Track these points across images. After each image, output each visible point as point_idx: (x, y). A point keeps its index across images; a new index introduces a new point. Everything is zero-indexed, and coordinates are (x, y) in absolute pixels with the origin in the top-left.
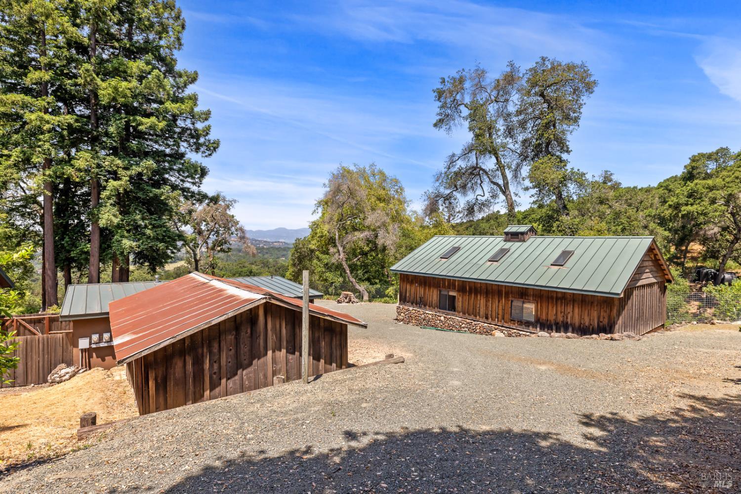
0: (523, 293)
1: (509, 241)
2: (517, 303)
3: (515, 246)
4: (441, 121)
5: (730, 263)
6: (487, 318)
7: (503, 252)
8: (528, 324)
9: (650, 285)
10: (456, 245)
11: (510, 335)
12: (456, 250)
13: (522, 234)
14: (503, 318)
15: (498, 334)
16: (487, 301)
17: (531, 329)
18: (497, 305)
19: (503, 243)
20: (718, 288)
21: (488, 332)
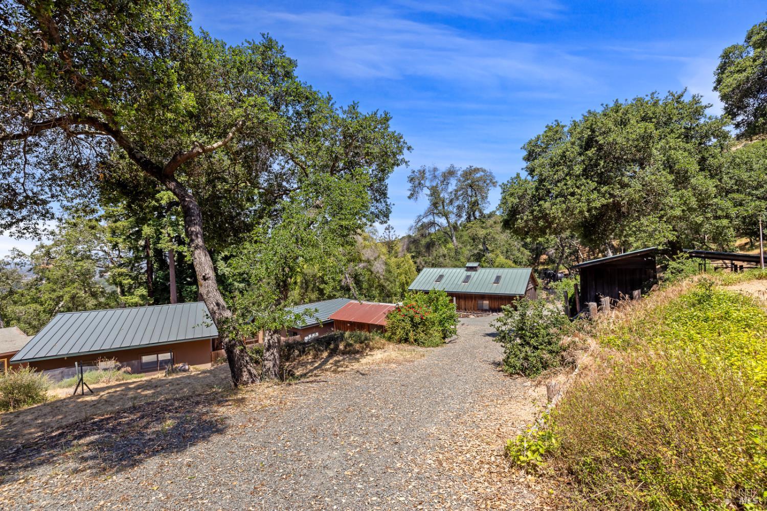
0: (483, 297)
1: (469, 271)
2: (480, 302)
3: (472, 273)
4: (412, 195)
5: (561, 266)
6: (466, 310)
7: (468, 277)
8: (486, 311)
9: (531, 289)
10: (440, 274)
11: (478, 316)
12: (441, 277)
13: (476, 267)
14: (474, 309)
15: (472, 317)
16: (465, 302)
17: (488, 313)
18: (470, 304)
19: (466, 272)
20: (556, 283)
21: (467, 316)
